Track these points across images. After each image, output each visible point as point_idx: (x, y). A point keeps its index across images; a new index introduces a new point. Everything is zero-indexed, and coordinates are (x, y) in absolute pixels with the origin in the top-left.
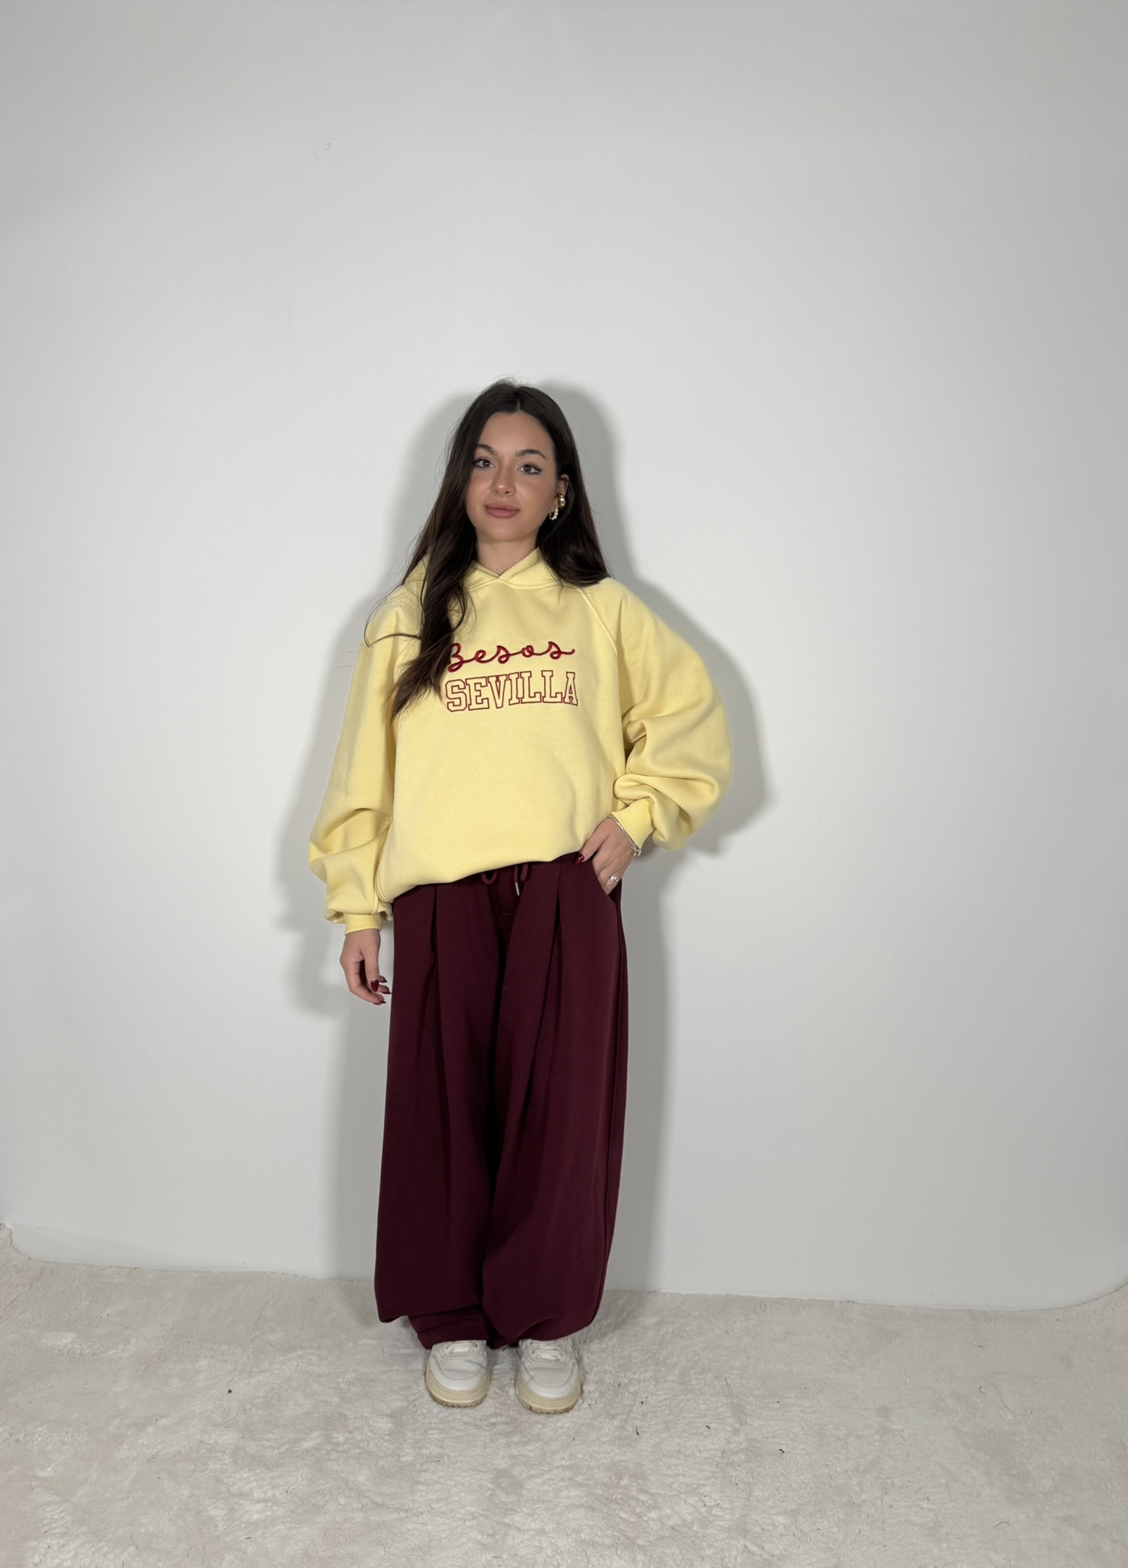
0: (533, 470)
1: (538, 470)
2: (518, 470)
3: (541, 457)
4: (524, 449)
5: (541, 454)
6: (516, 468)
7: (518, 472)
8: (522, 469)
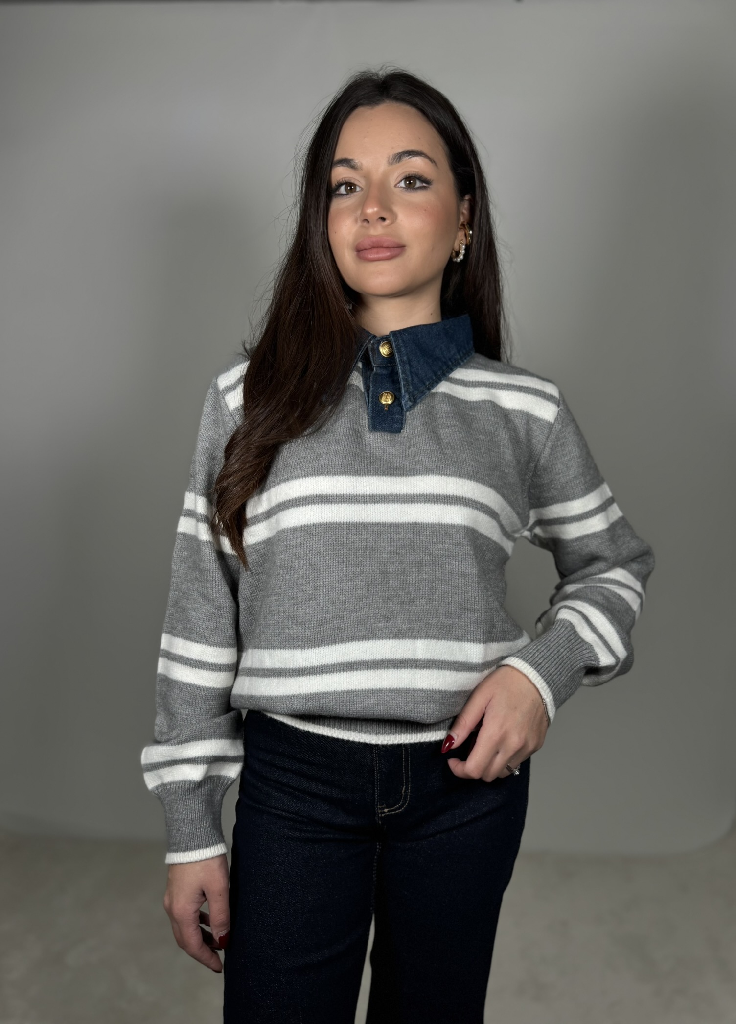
0: (418, 184)
1: (426, 182)
2: (395, 186)
3: (427, 160)
4: (400, 151)
5: (426, 156)
6: (393, 185)
7: (397, 190)
8: (402, 184)
